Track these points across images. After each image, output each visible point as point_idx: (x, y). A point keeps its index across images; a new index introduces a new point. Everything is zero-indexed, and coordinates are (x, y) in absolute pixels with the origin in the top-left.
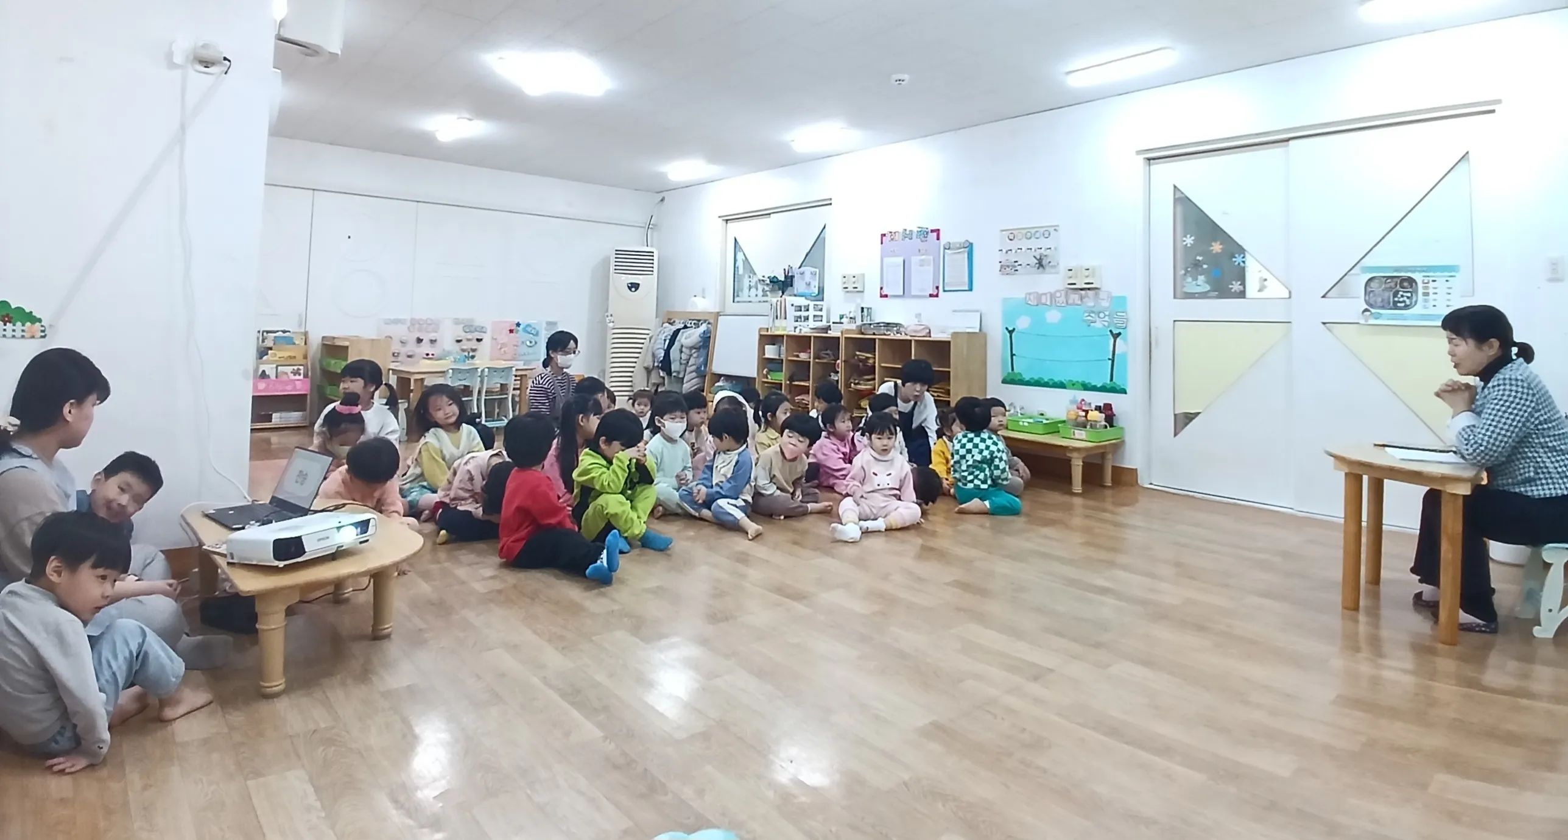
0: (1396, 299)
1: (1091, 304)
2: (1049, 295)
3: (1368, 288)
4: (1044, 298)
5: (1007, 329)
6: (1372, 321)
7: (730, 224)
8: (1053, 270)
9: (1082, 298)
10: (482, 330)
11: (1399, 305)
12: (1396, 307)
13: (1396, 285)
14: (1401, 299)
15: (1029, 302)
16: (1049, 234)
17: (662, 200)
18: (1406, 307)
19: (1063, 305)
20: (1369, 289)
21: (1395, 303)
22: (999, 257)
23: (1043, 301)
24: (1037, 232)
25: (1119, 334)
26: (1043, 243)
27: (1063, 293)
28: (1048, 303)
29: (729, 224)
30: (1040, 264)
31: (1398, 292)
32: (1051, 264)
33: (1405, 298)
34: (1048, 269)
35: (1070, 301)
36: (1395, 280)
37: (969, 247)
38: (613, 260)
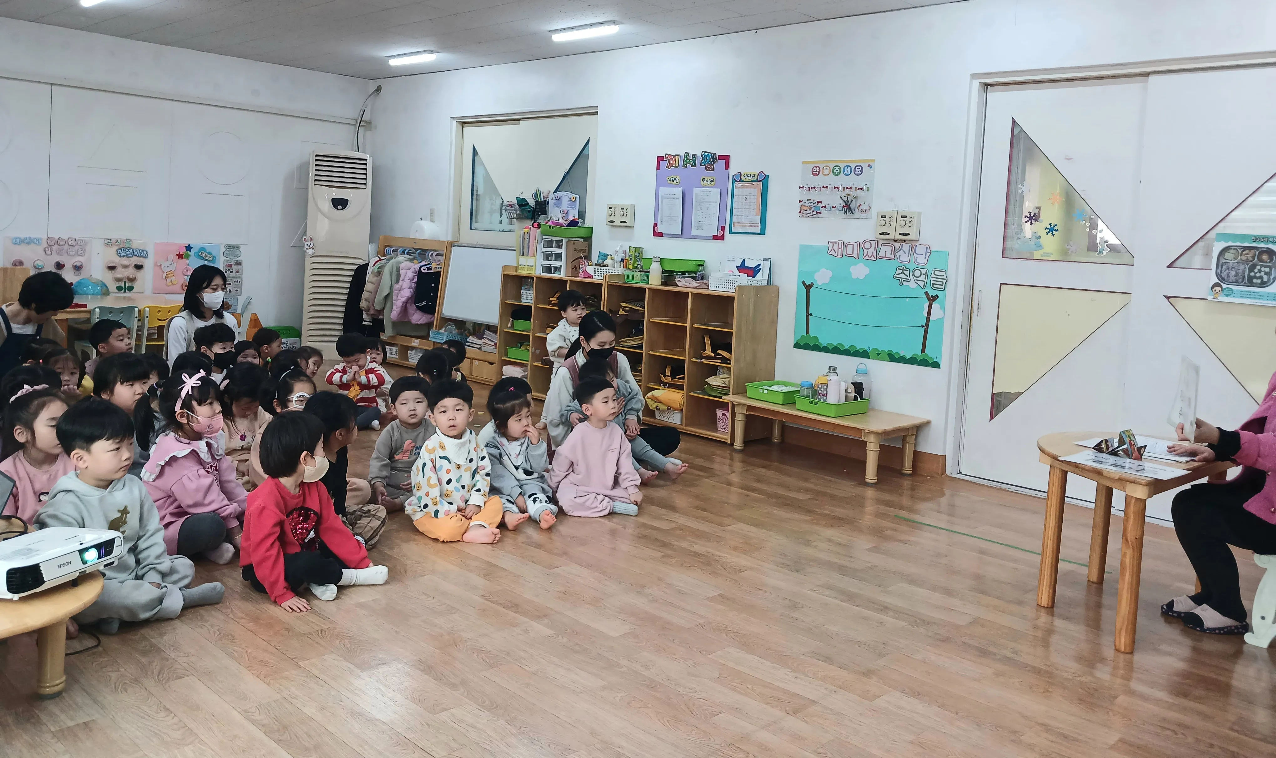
0: (1252, 274)
1: (905, 258)
2: (855, 245)
3: (1221, 258)
4: (850, 247)
5: (804, 283)
6: (1222, 298)
7: (467, 129)
8: (863, 215)
9: (894, 252)
10: (143, 254)
11: (1255, 281)
12: (1250, 283)
13: (1254, 259)
14: (1258, 275)
15: (833, 253)
16: (862, 171)
17: (379, 89)
18: (1263, 284)
19: (872, 258)
20: (1223, 261)
21: (1250, 279)
22: (798, 195)
23: (849, 251)
24: (847, 166)
25: (935, 298)
26: (852, 180)
27: (873, 243)
28: (855, 255)
29: (465, 129)
30: (848, 207)
31: (1254, 266)
32: (861, 208)
33: (1262, 274)
34: (857, 214)
35: (882, 254)
36: (1253, 251)
37: (763, 180)
38: (312, 168)
